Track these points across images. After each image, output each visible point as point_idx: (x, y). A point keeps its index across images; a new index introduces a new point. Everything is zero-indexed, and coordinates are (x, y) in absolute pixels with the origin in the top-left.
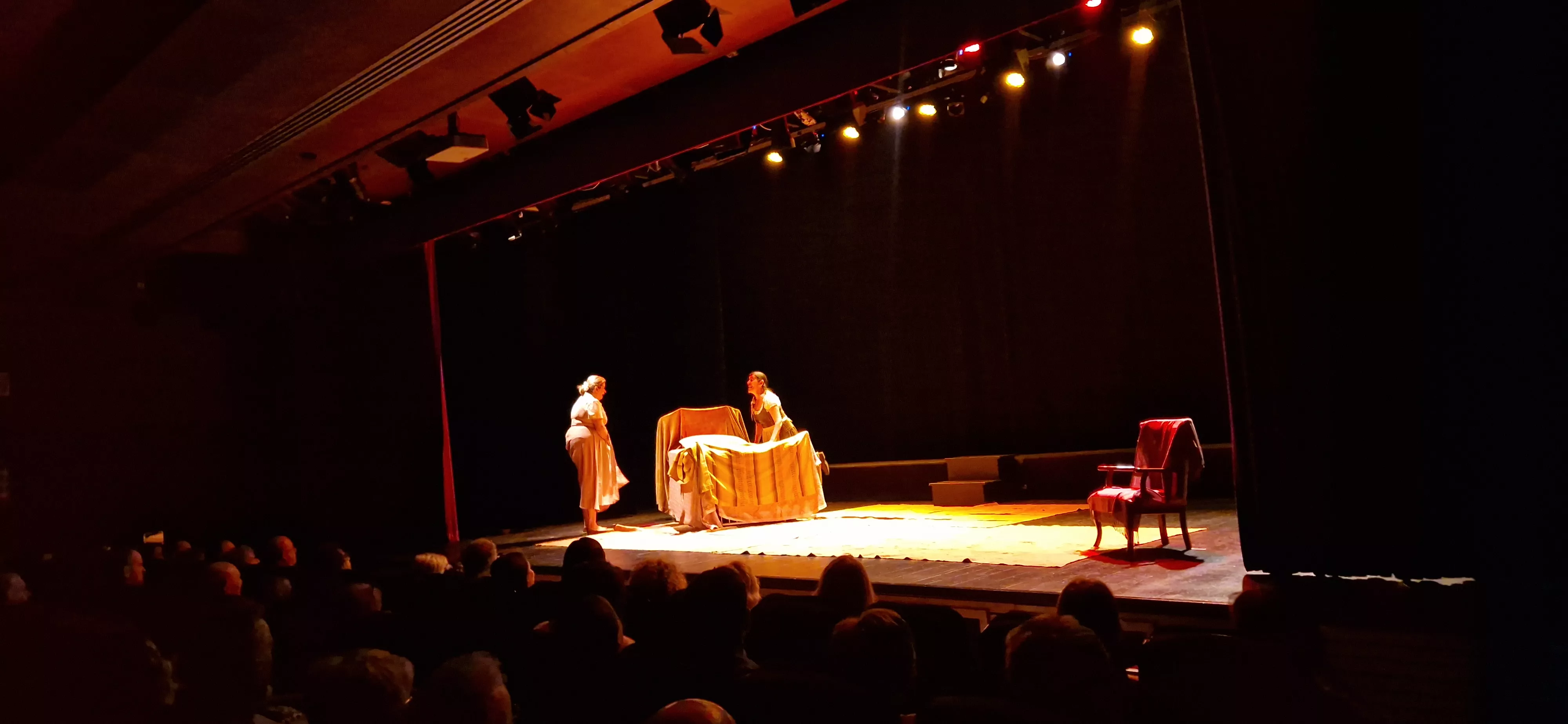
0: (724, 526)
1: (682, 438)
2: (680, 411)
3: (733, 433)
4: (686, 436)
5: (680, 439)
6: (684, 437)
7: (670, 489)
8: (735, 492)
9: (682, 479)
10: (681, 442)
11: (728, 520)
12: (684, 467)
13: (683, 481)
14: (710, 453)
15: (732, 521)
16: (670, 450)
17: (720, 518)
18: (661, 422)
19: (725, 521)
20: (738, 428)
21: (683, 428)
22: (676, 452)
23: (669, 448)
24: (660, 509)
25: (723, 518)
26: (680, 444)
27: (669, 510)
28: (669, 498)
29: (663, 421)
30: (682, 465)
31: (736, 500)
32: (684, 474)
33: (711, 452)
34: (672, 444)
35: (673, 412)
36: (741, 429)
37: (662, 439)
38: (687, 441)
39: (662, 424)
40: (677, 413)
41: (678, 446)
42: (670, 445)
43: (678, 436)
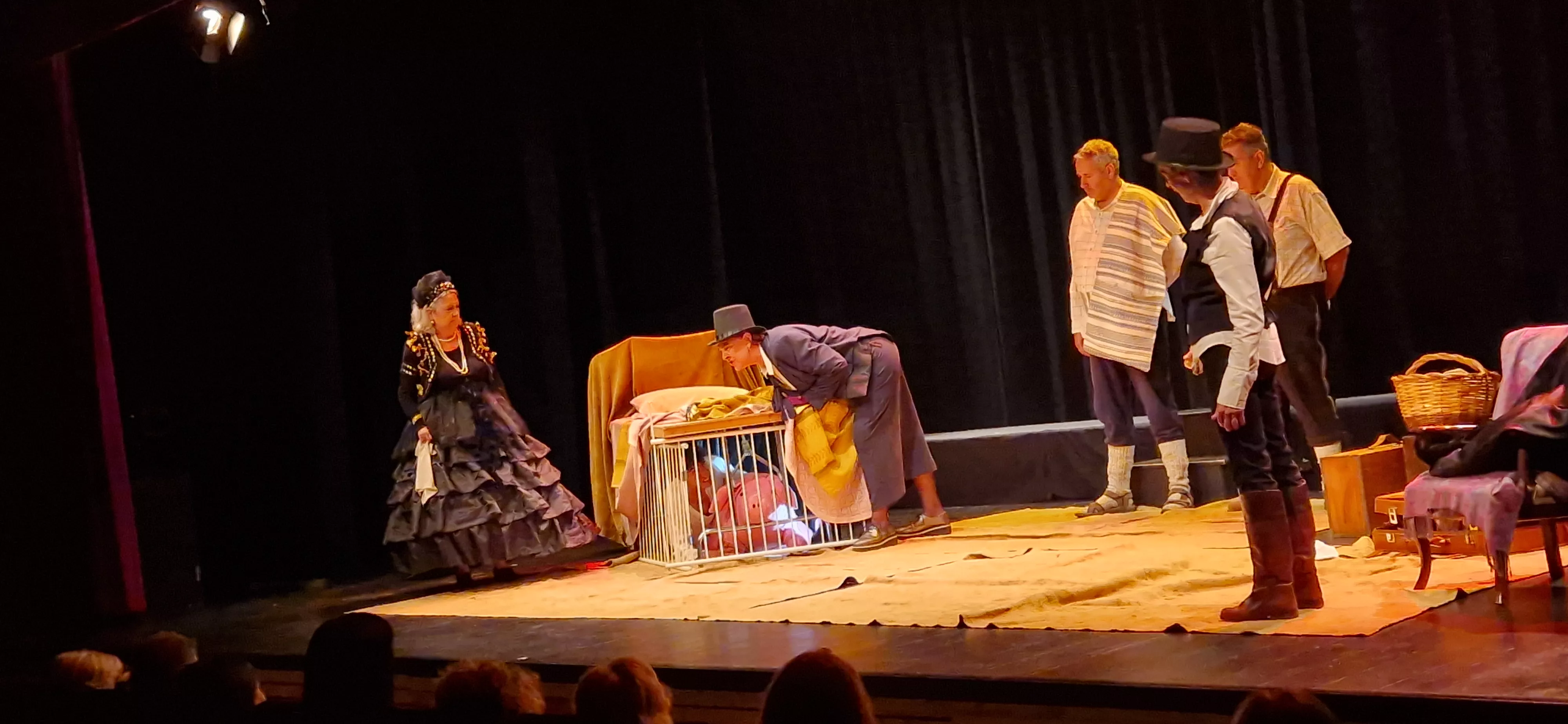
1: (636, 396)
2: (630, 340)
3: (736, 384)
4: (642, 392)
5: (632, 398)
6: (640, 393)
10: (632, 402)
16: (613, 419)
18: (596, 366)
21: (635, 373)
22: (620, 421)
23: (610, 416)
26: (632, 406)
29: (599, 363)
34: (616, 406)
35: (617, 345)
36: (752, 374)
37: (598, 399)
38: (640, 403)
39: (597, 370)
40: (626, 346)
41: (628, 411)
42: (615, 410)
43: (628, 394)
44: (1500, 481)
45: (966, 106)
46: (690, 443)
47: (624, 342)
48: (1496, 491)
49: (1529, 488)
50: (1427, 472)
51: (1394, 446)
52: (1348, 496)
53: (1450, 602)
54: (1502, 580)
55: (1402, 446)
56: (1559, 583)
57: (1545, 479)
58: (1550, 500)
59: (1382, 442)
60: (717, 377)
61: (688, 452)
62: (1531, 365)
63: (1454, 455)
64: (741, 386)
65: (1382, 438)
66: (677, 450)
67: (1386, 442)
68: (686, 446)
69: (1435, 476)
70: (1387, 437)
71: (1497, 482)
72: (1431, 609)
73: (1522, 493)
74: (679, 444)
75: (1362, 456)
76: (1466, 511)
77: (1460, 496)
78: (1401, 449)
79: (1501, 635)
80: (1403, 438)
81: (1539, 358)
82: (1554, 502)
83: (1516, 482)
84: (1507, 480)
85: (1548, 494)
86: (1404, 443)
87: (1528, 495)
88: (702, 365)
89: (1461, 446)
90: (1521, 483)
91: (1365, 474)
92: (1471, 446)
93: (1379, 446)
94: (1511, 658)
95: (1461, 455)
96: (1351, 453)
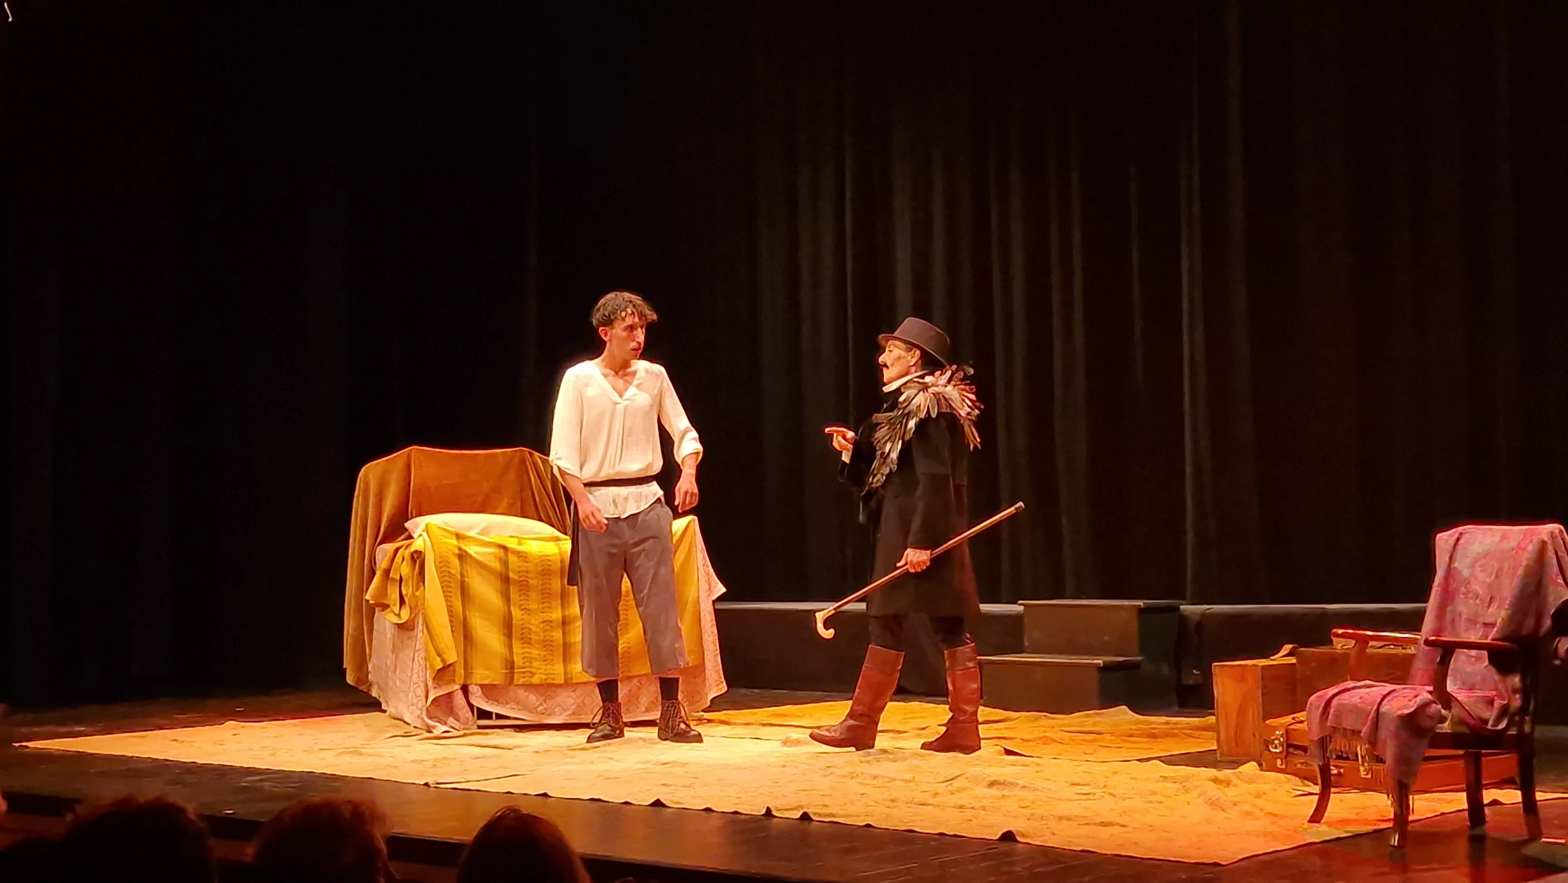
0: (479, 727)
1: (412, 518)
2: (411, 450)
4: (420, 515)
5: (407, 520)
6: (416, 517)
7: (374, 633)
8: (510, 647)
9: (397, 612)
10: (407, 525)
11: (491, 713)
12: (403, 583)
13: (399, 615)
14: (457, 552)
15: (499, 716)
16: (380, 544)
17: (471, 706)
18: (366, 475)
19: (483, 714)
21: (413, 491)
22: (390, 547)
23: (377, 540)
24: (350, 679)
25: (478, 708)
26: (406, 530)
27: (371, 685)
28: (370, 656)
29: (370, 474)
30: (398, 578)
31: (510, 665)
32: (402, 601)
33: (460, 549)
34: (387, 528)
35: (394, 455)
37: (365, 517)
38: (417, 526)
39: (367, 484)
40: (406, 456)
41: (401, 535)
42: (385, 532)
43: (402, 515)
45: (840, 216)
47: (401, 452)
52: (1242, 711)
54: (1402, 820)
59: (1287, 652)
65: (1287, 648)
67: (1290, 654)
70: (1293, 648)
75: (1263, 667)
88: (495, 490)
91: (1264, 689)
93: (1282, 658)
96: (1249, 662)
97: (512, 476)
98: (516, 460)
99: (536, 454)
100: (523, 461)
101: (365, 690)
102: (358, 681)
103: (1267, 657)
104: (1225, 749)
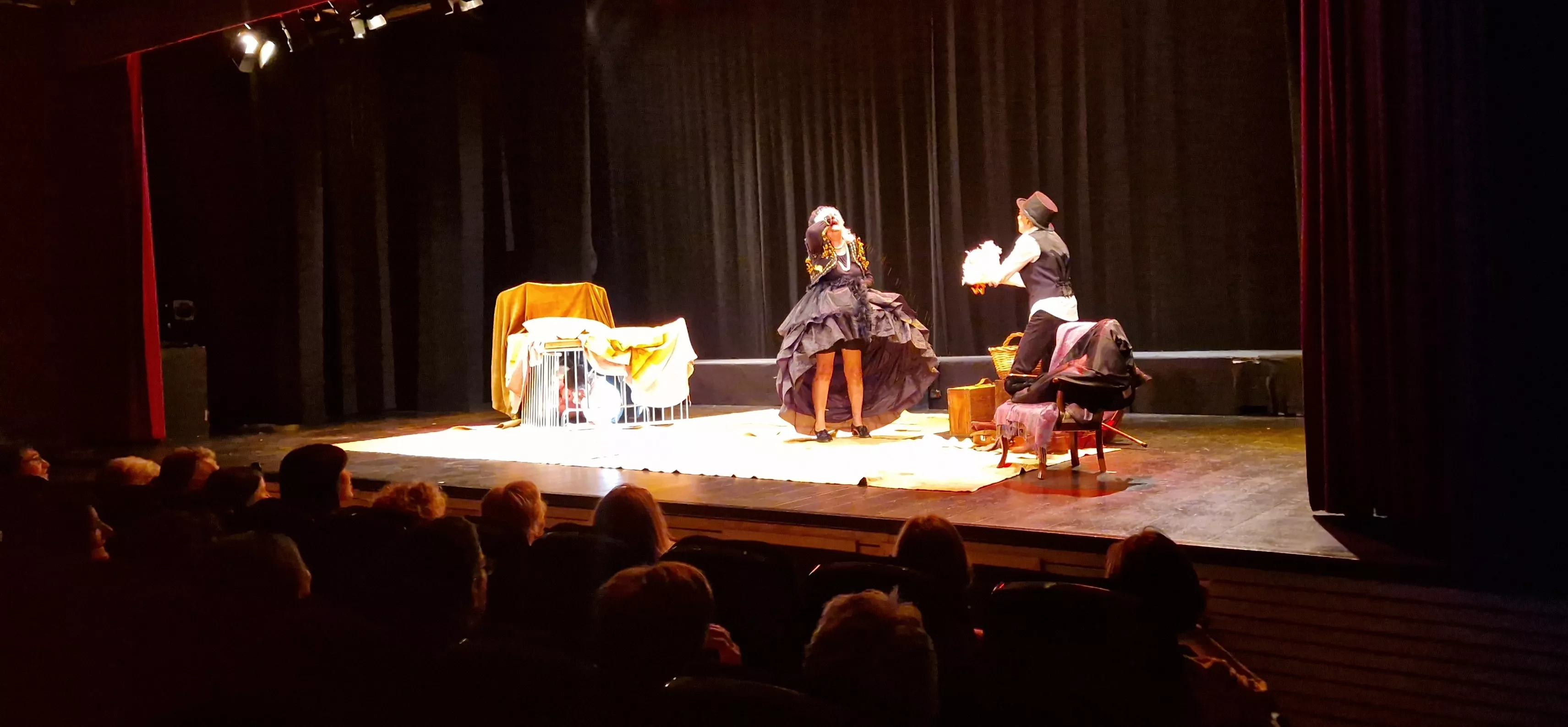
1: (527, 320)
2: (526, 285)
3: (594, 317)
4: (531, 318)
5: (525, 322)
6: (530, 319)
10: (524, 324)
16: (510, 334)
18: (501, 298)
20: (600, 312)
21: (527, 306)
22: (519, 335)
23: (509, 333)
24: (494, 406)
26: (524, 327)
29: (504, 297)
34: (513, 326)
35: (516, 287)
36: (605, 312)
37: (501, 321)
38: (530, 325)
39: (502, 303)
40: (523, 287)
41: (521, 330)
42: (512, 328)
43: (521, 319)
44: (1046, 408)
46: (563, 353)
47: (521, 285)
48: (1043, 413)
49: (1061, 413)
50: (1010, 400)
51: (990, 385)
52: (961, 412)
53: (1017, 476)
54: (1043, 465)
55: (994, 386)
56: (1075, 469)
57: (1071, 408)
58: (1072, 421)
60: (582, 313)
61: (562, 358)
62: (1071, 343)
63: (1025, 391)
64: (597, 320)
65: (983, 380)
66: (554, 357)
67: (984, 383)
68: (561, 355)
69: (1014, 402)
70: (986, 380)
71: (1044, 408)
72: (1007, 479)
73: (1057, 415)
74: (555, 353)
75: (972, 390)
76: (1027, 425)
77: (1024, 414)
78: (994, 387)
79: (1042, 495)
80: (996, 380)
81: (1075, 340)
82: (1074, 422)
83: (1055, 409)
84: (1050, 407)
85: (1072, 417)
86: (996, 384)
87: (1060, 417)
88: (573, 305)
89: (1029, 386)
90: (1057, 410)
91: (972, 399)
92: (1034, 386)
93: (981, 385)
94: (1045, 508)
95: (1028, 390)
96: (965, 388)
97: (582, 297)
98: (584, 288)
99: (595, 286)
100: (587, 291)
101: (503, 412)
102: (499, 407)
103: (973, 384)
104: (953, 431)
